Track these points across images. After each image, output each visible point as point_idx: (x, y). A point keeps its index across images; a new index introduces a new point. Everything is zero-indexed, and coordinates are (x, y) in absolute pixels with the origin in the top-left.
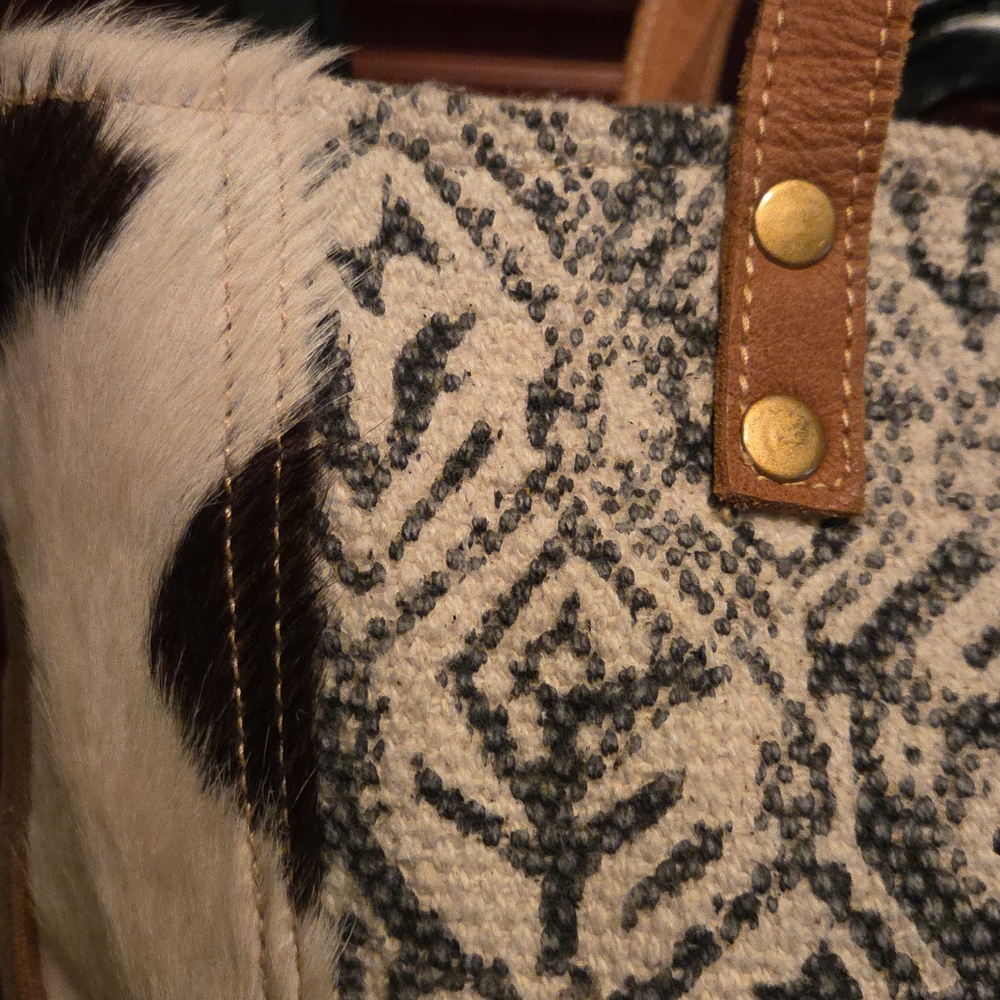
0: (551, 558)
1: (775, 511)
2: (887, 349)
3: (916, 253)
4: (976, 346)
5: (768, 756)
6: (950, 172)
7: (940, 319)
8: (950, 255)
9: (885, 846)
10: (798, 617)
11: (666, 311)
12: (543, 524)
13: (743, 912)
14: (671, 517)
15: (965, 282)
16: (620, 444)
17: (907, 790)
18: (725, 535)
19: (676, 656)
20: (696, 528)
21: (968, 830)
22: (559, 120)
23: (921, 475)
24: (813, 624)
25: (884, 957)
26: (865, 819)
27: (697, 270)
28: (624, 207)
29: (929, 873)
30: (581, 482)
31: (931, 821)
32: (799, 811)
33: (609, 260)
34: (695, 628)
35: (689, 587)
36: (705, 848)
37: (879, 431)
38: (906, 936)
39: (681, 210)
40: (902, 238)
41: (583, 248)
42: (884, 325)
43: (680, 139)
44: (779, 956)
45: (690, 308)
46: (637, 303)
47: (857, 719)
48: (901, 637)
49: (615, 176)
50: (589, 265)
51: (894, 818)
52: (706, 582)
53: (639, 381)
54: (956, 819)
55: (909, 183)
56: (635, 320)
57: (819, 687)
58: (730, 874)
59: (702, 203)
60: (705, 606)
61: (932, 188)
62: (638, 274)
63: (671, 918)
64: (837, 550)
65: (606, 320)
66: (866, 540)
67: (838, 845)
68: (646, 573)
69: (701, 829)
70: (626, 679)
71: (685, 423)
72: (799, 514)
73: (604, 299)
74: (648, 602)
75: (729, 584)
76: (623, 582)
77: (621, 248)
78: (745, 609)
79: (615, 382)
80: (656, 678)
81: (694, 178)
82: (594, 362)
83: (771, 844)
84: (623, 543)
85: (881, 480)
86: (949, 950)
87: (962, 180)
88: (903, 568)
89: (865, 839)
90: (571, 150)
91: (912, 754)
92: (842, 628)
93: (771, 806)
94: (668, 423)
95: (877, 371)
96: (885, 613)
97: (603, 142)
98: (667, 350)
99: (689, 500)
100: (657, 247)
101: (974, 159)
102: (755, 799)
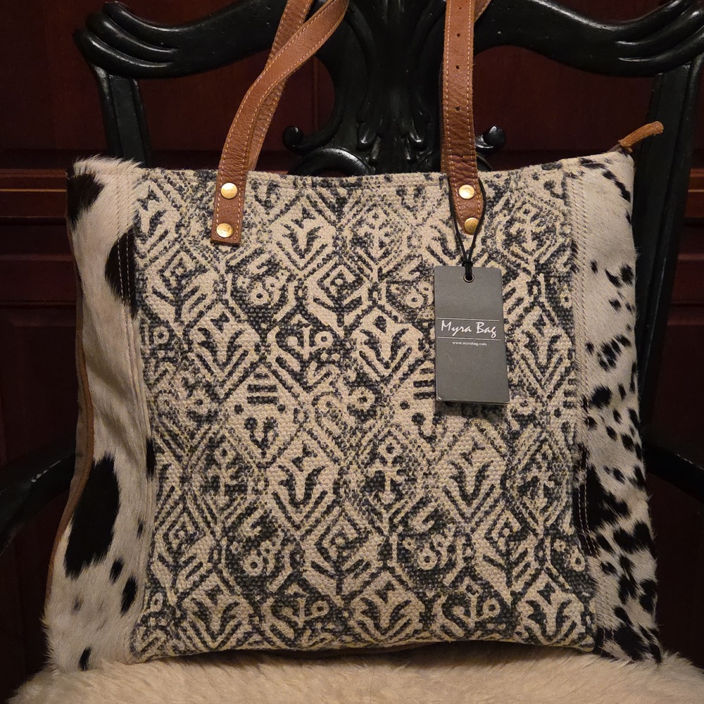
0: (178, 252)
1: (223, 244)
2: (249, 215)
3: (256, 197)
4: (268, 214)
5: (216, 282)
6: (263, 181)
7: (261, 209)
8: (263, 197)
9: (236, 296)
10: (224, 261)
11: (204, 208)
12: (177, 246)
13: (209, 308)
14: (202, 245)
15: (266, 202)
16: (193, 232)
17: (241, 288)
18: (213, 248)
19: (200, 267)
20: (207, 247)
21: (252, 294)
22: (183, 174)
23: (253, 238)
24: (228, 262)
25: (234, 314)
26: (232, 292)
27: (210, 201)
28: (196, 189)
29: (244, 301)
30: (185, 239)
31: (245, 292)
32: (220, 291)
33: (193, 199)
34: (203, 262)
35: (203, 256)
36: (203, 297)
37: (246, 230)
38: (239, 311)
39: (207, 190)
40: (253, 193)
41: (188, 197)
42: (249, 211)
43: (208, 176)
44: (215, 314)
45: (208, 207)
46: (198, 207)
47: (234, 277)
48: (245, 264)
49: (195, 184)
50: (189, 200)
51: (238, 292)
52: (207, 255)
53: (198, 221)
54: (250, 292)
55: (255, 183)
56: (198, 210)
57: (227, 272)
58: (207, 302)
59: (212, 188)
60: (206, 259)
61: (260, 184)
62: (199, 202)
63: (196, 310)
64: (235, 251)
65: (192, 210)
66: (241, 249)
67: (227, 296)
68: (195, 254)
69: (202, 295)
70: (190, 271)
71: (206, 228)
72: (229, 245)
73: (192, 207)
74: (195, 258)
75: (212, 256)
76: (191, 255)
77: (195, 197)
78: (214, 259)
79: (193, 222)
80: (196, 271)
81: (210, 184)
82: (189, 218)
83: (215, 296)
84: (192, 249)
85: (246, 238)
86: (246, 313)
87: (266, 182)
88: (247, 253)
89: (232, 295)
90: (186, 179)
91: (243, 283)
92: (233, 263)
93: (215, 290)
94: (203, 229)
95: (247, 219)
96: (242, 260)
97: (192, 177)
98: (204, 215)
99: (207, 242)
100: (202, 197)
101: (268, 178)
102: (213, 289)
